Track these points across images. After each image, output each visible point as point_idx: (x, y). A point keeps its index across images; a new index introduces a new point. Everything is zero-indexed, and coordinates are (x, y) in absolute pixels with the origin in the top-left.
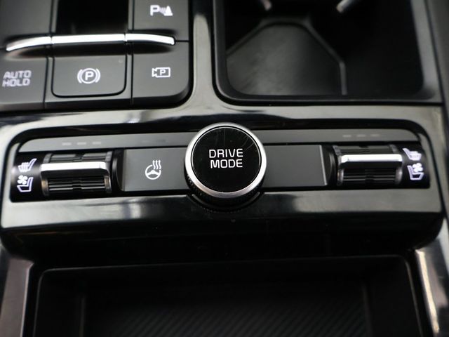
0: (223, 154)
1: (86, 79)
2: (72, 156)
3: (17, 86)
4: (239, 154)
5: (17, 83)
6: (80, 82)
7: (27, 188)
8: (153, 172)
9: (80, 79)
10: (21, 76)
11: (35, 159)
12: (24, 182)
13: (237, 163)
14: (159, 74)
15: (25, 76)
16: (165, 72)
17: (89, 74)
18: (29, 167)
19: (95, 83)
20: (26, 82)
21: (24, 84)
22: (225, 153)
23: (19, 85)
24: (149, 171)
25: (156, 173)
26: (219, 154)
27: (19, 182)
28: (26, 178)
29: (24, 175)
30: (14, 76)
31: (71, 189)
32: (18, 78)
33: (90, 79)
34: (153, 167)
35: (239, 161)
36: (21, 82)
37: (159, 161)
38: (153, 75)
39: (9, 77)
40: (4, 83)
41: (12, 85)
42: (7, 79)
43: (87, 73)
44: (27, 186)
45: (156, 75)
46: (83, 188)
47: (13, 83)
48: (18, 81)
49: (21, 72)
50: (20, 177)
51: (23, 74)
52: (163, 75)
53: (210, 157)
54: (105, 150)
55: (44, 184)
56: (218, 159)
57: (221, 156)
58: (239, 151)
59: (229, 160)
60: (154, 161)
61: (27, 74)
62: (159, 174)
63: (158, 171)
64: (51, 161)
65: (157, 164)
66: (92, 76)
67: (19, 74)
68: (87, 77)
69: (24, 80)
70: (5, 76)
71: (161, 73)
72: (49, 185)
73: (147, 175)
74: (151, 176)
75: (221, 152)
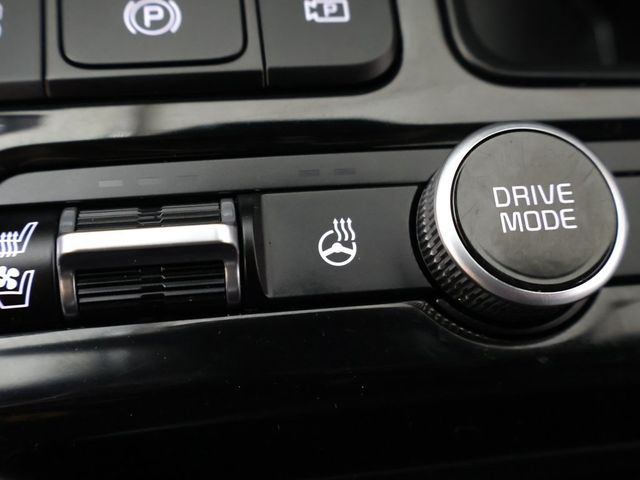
0: (526, 196)
1: (147, 23)
2: (133, 212)
4: (565, 197)
6: (133, 31)
7: (20, 299)
8: (337, 248)
9: (131, 26)
11: (35, 224)
13: (564, 219)
14: (321, 14)
16: (335, 9)
17: (154, 13)
18: (20, 245)
19: (169, 32)
22: (530, 195)
24: (327, 246)
25: (346, 250)
26: (516, 197)
28: (15, 272)
33: (155, 25)
34: (335, 234)
35: (566, 215)
37: (349, 221)
38: (309, 16)
43: (147, 10)
44: (20, 292)
45: (315, 17)
46: (166, 294)
52: (332, 15)
53: (498, 205)
54: (214, 197)
55: (66, 287)
56: (517, 209)
57: (523, 201)
58: (564, 189)
59: (544, 212)
60: (335, 222)
62: (352, 252)
63: (348, 244)
64: (79, 227)
65: (344, 226)
66: (160, 16)
68: (148, 19)
71: (327, 11)
72: (78, 288)
73: (324, 254)
74: (335, 257)
75: (520, 192)
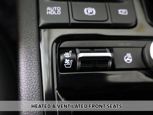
2: (89, 50)
3: (54, 15)
5: (54, 13)
6: (86, 14)
7: (69, 66)
8: (128, 59)
10: (56, 10)
11: (71, 51)
12: (68, 63)
15: (58, 9)
16: (125, 12)
18: (69, 55)
20: (59, 13)
21: (58, 13)
23: (55, 14)
27: (66, 62)
28: (69, 60)
29: (68, 59)
30: (52, 9)
31: (92, 66)
32: (54, 10)
33: (91, 13)
34: (127, 56)
36: (56, 12)
39: (49, 9)
40: (48, 13)
41: (51, 14)
42: (49, 11)
43: (89, 10)
44: (70, 64)
47: (52, 13)
48: (55, 12)
49: (55, 8)
50: (66, 60)
51: (57, 9)
55: (78, 64)
60: (127, 54)
61: (59, 9)
62: (131, 60)
63: (130, 58)
64: (80, 52)
65: (129, 55)
66: (91, 11)
67: (54, 9)
68: (89, 12)
69: (58, 12)
70: (48, 9)
72: (81, 64)
73: (125, 60)
74: (128, 61)
